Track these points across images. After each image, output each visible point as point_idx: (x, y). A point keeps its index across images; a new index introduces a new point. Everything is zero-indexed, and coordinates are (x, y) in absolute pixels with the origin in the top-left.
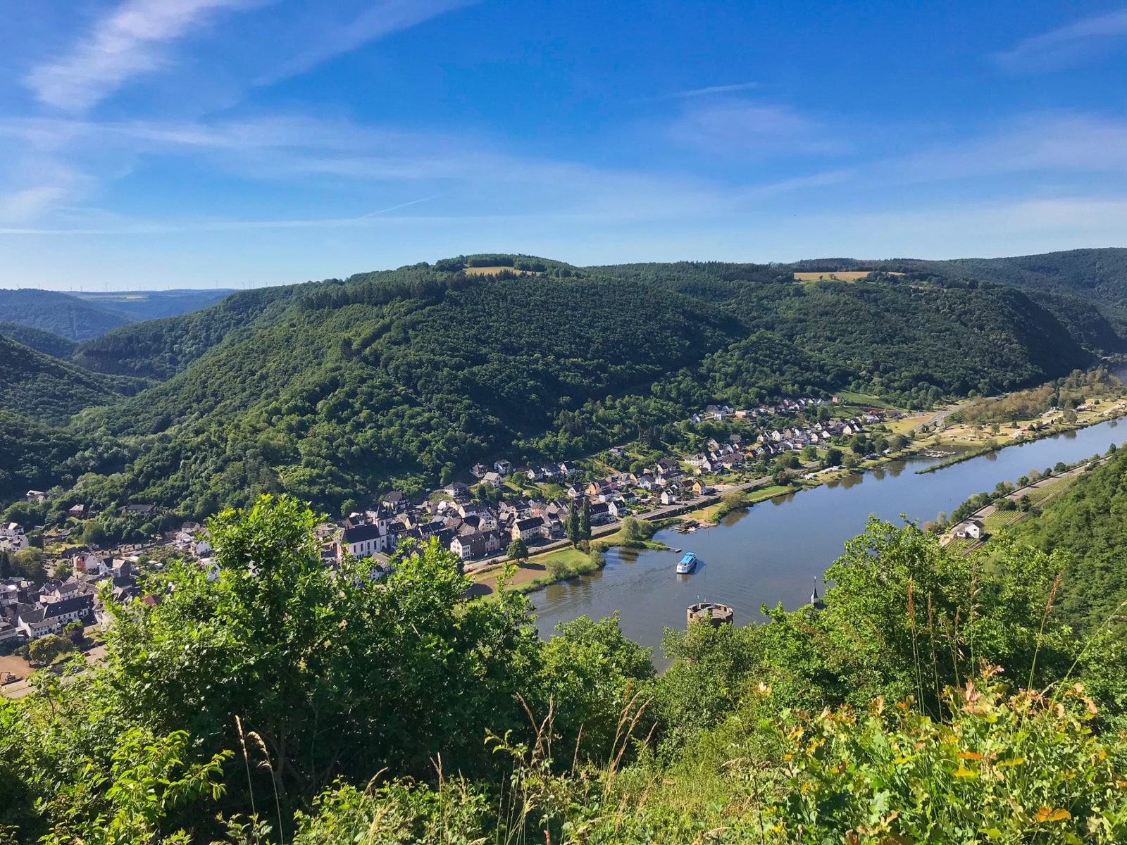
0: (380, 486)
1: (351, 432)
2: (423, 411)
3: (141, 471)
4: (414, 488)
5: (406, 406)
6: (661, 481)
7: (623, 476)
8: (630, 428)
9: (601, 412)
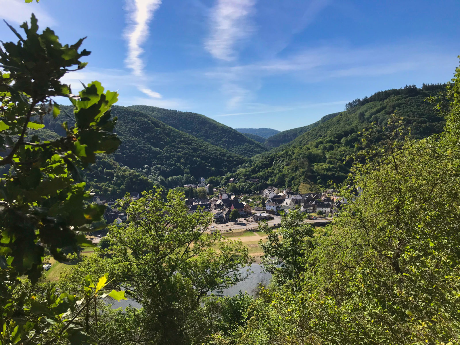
3: (257, 165)
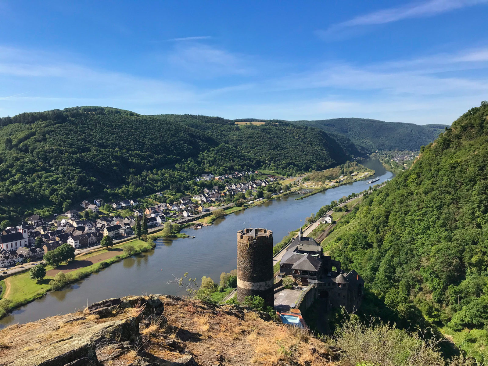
0: (26, 213)
1: (9, 185)
2: (54, 174)
4: (47, 214)
5: (43, 172)
6: (182, 207)
7: (163, 205)
8: (166, 183)
9: (151, 176)
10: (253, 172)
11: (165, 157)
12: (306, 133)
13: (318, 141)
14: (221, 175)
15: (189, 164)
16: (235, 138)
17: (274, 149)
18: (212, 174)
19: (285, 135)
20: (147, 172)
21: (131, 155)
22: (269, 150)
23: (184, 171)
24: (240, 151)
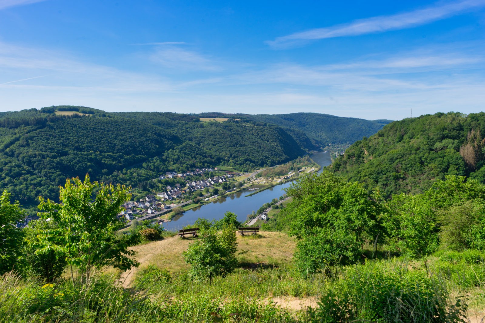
2: (37, 177)
4: (34, 212)
5: (29, 175)
6: (147, 204)
7: (132, 202)
8: (134, 182)
9: (121, 176)
10: (213, 168)
11: (134, 156)
12: (264, 130)
13: (274, 137)
14: (183, 172)
15: (155, 163)
16: (198, 135)
17: (234, 146)
18: (175, 172)
19: (244, 132)
20: (118, 172)
21: (104, 157)
22: (229, 146)
23: (150, 169)
24: (202, 149)
